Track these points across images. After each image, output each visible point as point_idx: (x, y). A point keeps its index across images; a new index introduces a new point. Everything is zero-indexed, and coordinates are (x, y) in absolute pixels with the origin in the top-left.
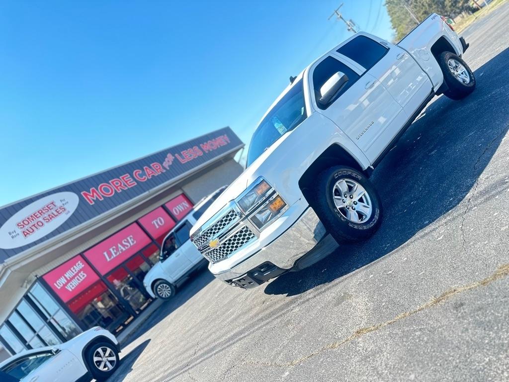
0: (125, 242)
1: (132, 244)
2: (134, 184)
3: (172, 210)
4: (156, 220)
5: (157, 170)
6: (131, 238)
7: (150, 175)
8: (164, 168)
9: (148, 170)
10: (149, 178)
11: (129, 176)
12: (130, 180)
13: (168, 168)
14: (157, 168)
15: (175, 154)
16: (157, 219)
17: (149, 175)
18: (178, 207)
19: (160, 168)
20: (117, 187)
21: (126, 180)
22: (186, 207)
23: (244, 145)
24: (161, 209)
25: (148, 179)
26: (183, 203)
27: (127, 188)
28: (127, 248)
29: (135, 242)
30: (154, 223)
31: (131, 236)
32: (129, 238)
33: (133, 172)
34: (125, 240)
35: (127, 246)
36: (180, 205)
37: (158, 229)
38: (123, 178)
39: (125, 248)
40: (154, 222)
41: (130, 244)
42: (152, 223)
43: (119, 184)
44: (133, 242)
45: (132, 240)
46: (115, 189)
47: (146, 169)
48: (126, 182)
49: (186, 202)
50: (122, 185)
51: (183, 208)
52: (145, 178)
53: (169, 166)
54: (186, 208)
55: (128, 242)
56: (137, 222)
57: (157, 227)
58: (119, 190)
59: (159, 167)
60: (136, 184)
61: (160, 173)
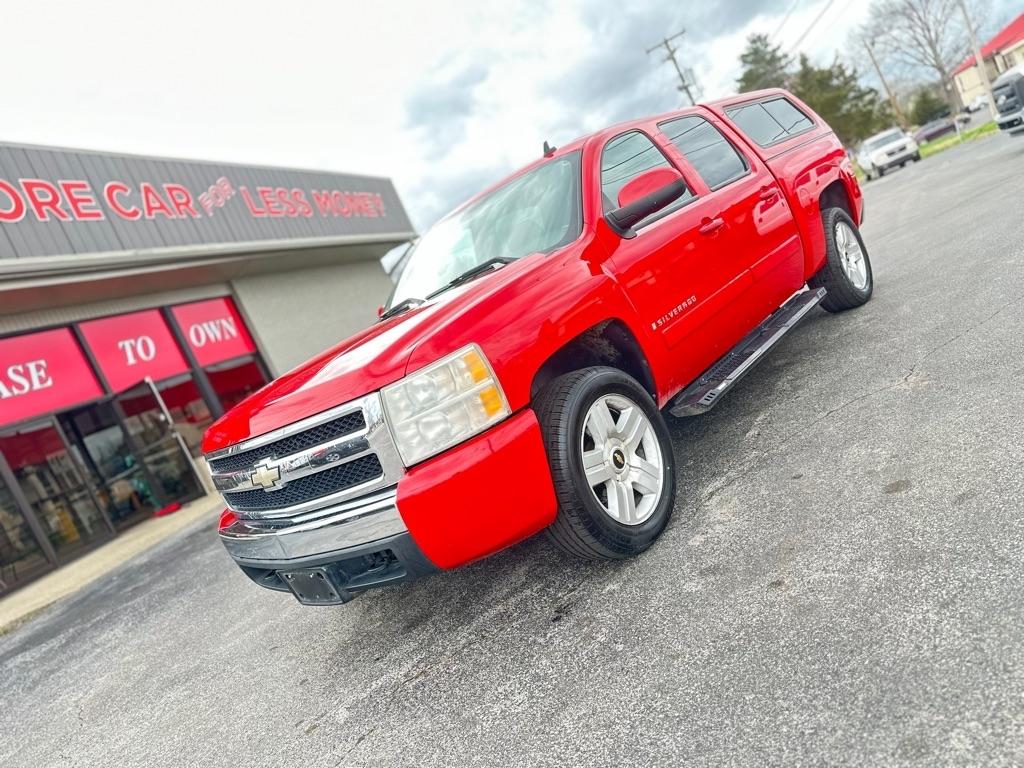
0: (16, 372)
1: (37, 385)
2: (98, 215)
3: (189, 329)
4: (133, 341)
5: (178, 205)
6: (39, 368)
7: (154, 212)
8: (201, 208)
9: (151, 196)
10: (147, 217)
11: (89, 189)
12: (89, 201)
13: (211, 214)
14: (180, 201)
15: (239, 185)
16: (136, 340)
17: (150, 209)
18: (205, 325)
19: (187, 204)
20: (38, 205)
21: (76, 196)
22: (229, 333)
23: (416, 237)
24: (156, 314)
25: (143, 216)
26: (224, 322)
27: (71, 219)
28: (16, 391)
29: (49, 383)
30: (124, 346)
31: (43, 363)
32: (32, 366)
33: (104, 186)
34: (20, 368)
35: (20, 387)
36: (212, 324)
37: (133, 366)
38: (67, 187)
39: (10, 390)
40: (126, 345)
41: (31, 385)
42: (120, 345)
43: (50, 198)
44: (42, 381)
45: (42, 373)
46: (33, 207)
47: (147, 190)
48: (75, 202)
49: (231, 319)
50: (58, 205)
51: (219, 336)
52: (135, 213)
53: (215, 209)
54: (227, 337)
55: (27, 374)
56: (72, 328)
57: (131, 360)
58: (42, 215)
59: (184, 200)
60: (103, 218)
61: (185, 216)
